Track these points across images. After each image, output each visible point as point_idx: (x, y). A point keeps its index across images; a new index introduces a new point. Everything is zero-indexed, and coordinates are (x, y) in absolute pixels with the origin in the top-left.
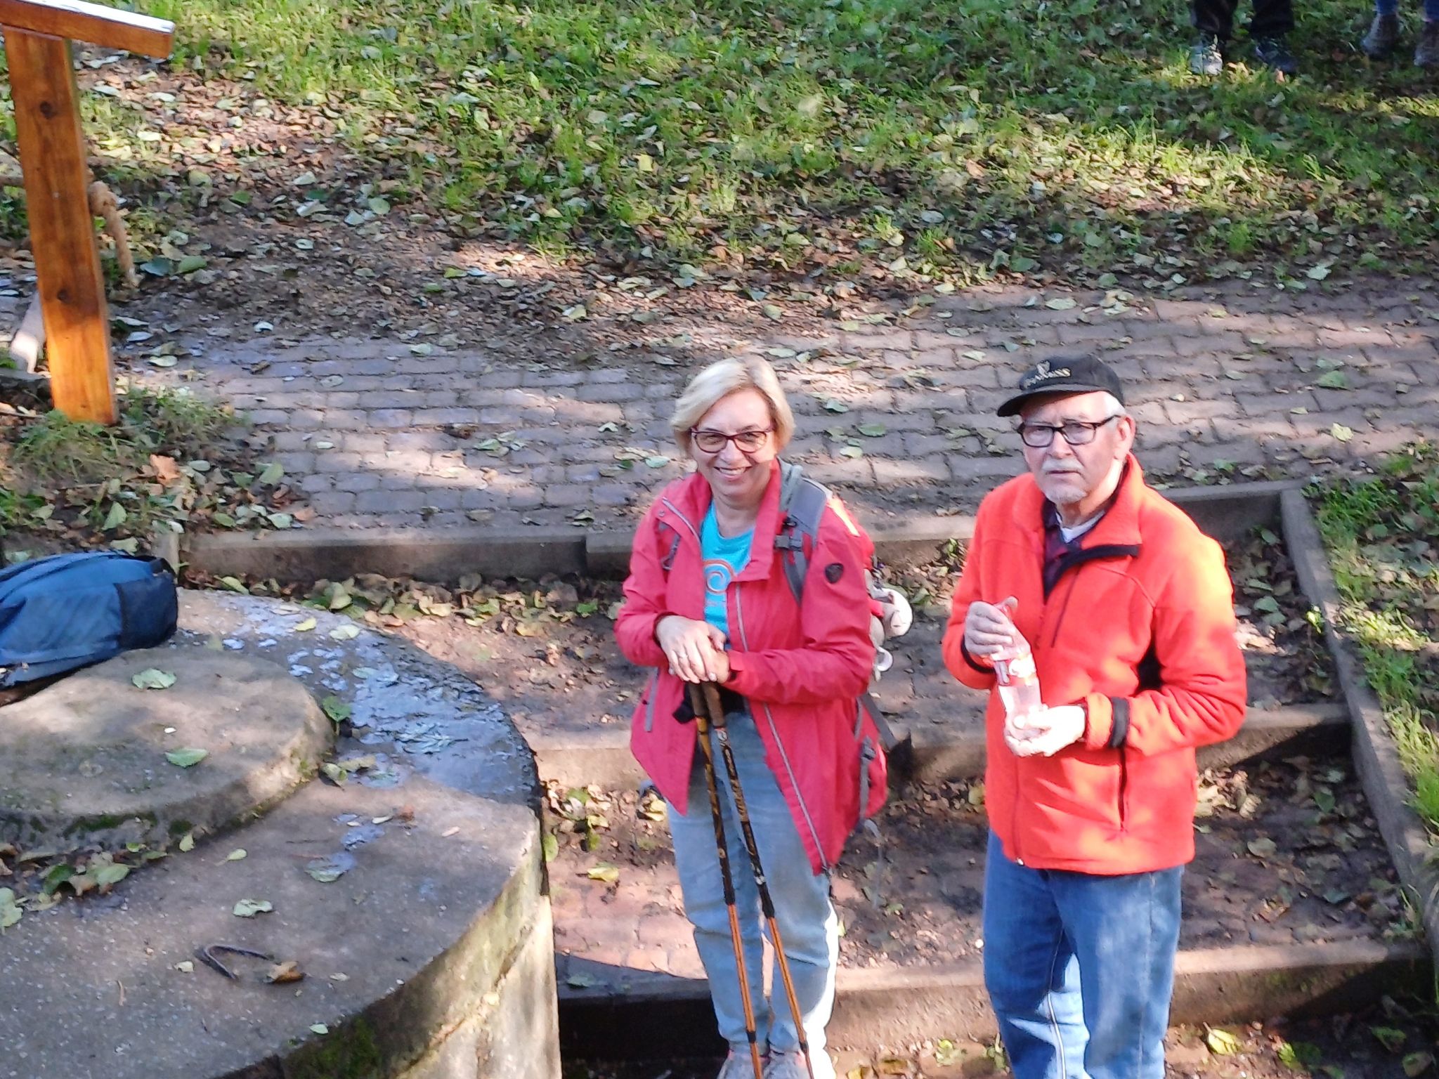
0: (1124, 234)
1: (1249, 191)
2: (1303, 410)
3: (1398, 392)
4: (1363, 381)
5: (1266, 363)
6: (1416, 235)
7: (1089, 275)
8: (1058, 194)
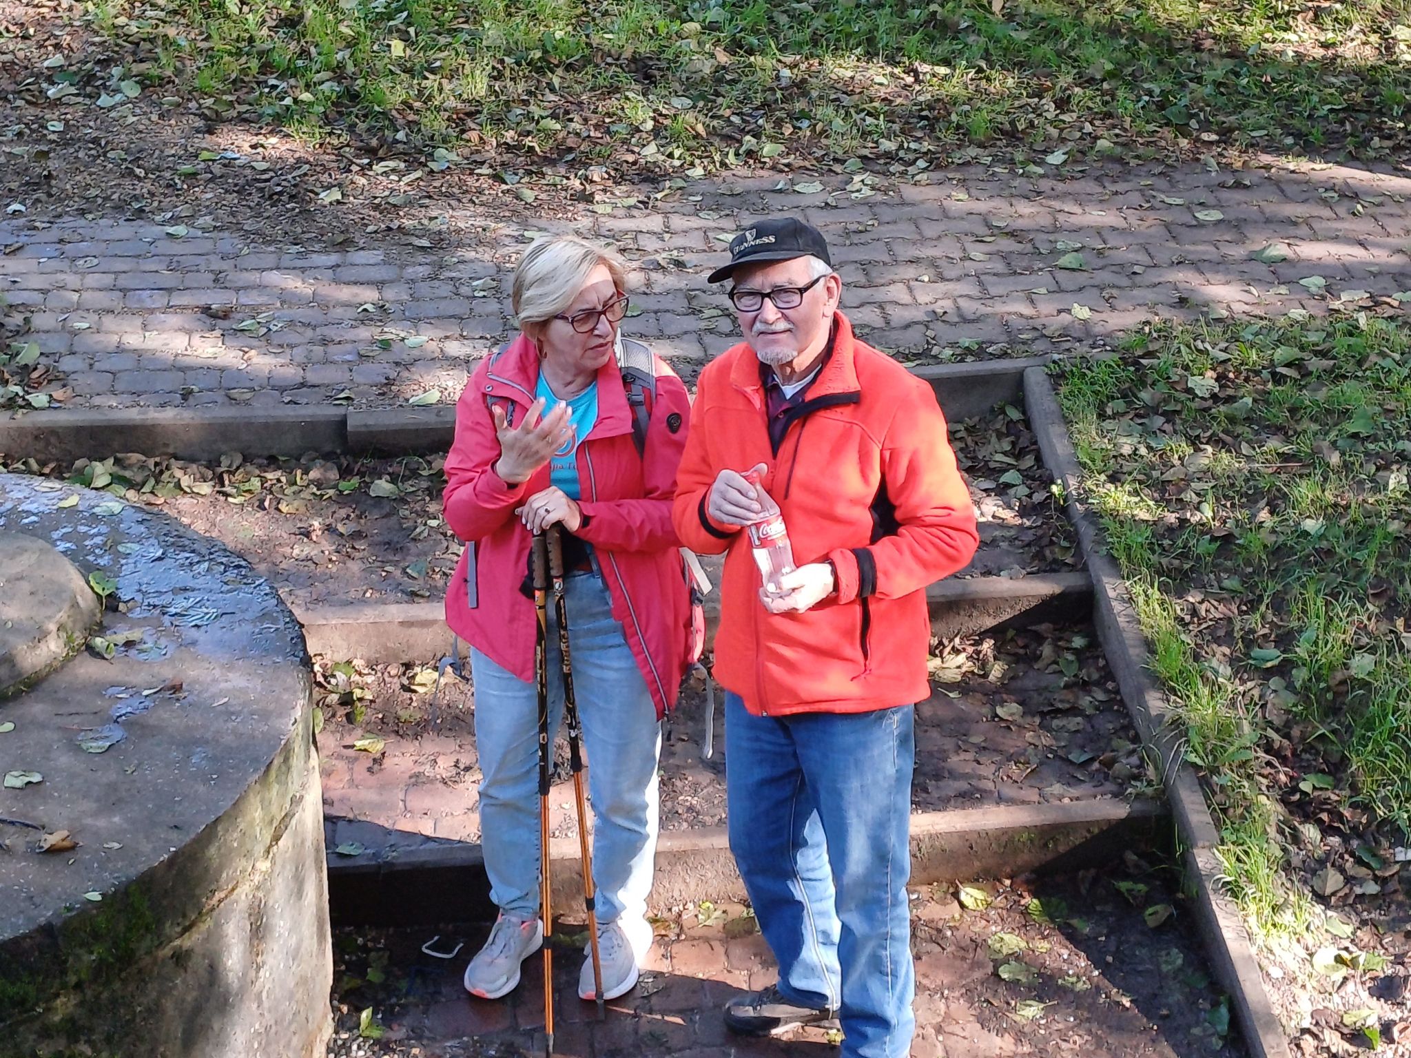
0: (869, 120)
1: (988, 79)
2: (1043, 291)
3: (1134, 273)
4: (1101, 263)
5: (1007, 244)
6: (1148, 122)
7: (836, 160)
8: (804, 81)
